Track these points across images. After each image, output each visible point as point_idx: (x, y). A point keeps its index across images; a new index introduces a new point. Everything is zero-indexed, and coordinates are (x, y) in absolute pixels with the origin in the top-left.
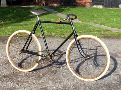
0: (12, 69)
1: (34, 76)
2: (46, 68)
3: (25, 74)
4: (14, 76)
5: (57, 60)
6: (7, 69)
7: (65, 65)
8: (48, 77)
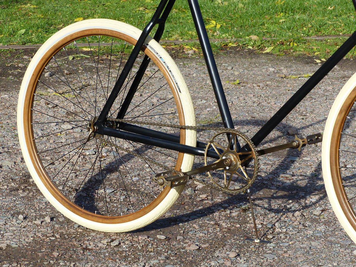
0: (48, 219)
1: (159, 253)
2: (217, 214)
3: (114, 244)
4: (56, 254)
5: (275, 173)
6: (21, 217)
7: (314, 198)
8: (228, 258)
